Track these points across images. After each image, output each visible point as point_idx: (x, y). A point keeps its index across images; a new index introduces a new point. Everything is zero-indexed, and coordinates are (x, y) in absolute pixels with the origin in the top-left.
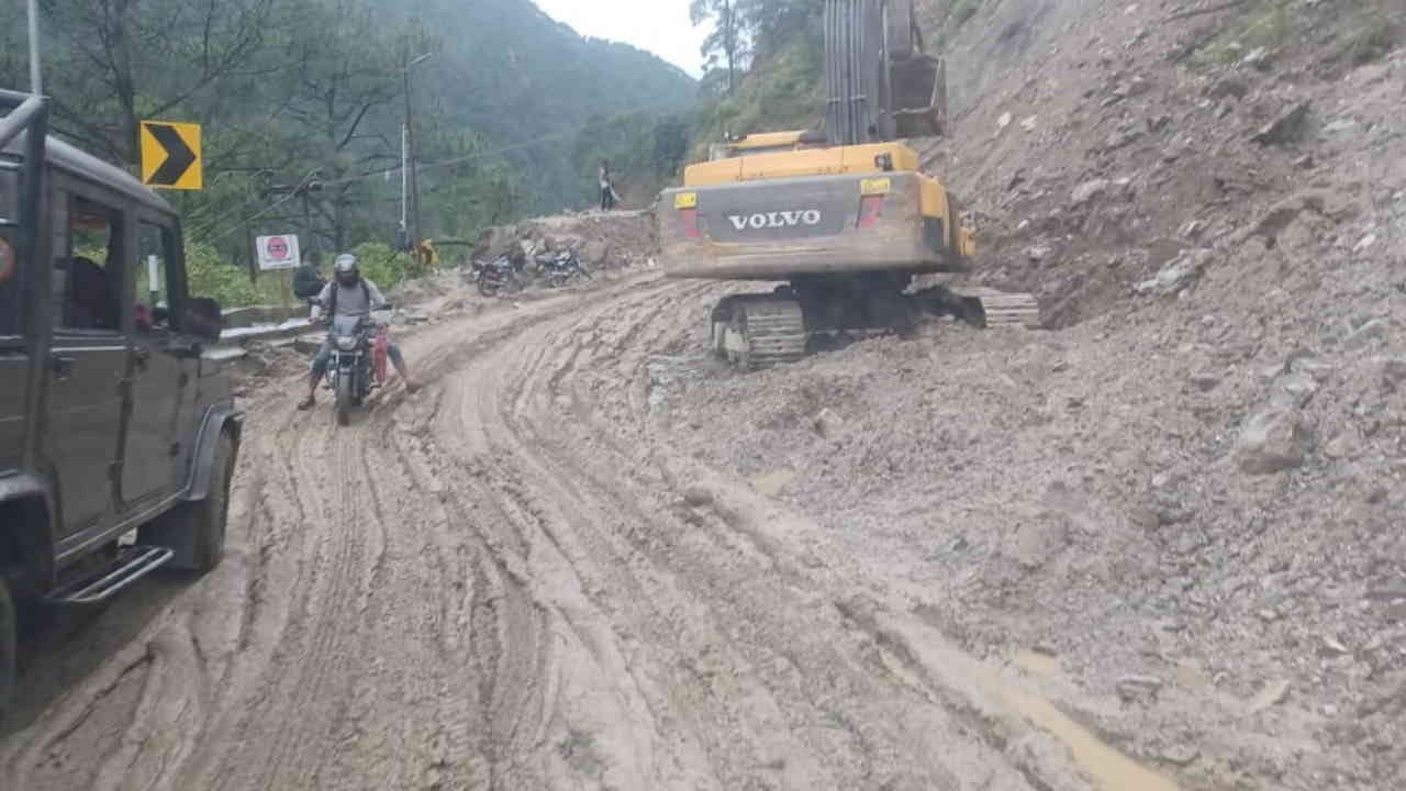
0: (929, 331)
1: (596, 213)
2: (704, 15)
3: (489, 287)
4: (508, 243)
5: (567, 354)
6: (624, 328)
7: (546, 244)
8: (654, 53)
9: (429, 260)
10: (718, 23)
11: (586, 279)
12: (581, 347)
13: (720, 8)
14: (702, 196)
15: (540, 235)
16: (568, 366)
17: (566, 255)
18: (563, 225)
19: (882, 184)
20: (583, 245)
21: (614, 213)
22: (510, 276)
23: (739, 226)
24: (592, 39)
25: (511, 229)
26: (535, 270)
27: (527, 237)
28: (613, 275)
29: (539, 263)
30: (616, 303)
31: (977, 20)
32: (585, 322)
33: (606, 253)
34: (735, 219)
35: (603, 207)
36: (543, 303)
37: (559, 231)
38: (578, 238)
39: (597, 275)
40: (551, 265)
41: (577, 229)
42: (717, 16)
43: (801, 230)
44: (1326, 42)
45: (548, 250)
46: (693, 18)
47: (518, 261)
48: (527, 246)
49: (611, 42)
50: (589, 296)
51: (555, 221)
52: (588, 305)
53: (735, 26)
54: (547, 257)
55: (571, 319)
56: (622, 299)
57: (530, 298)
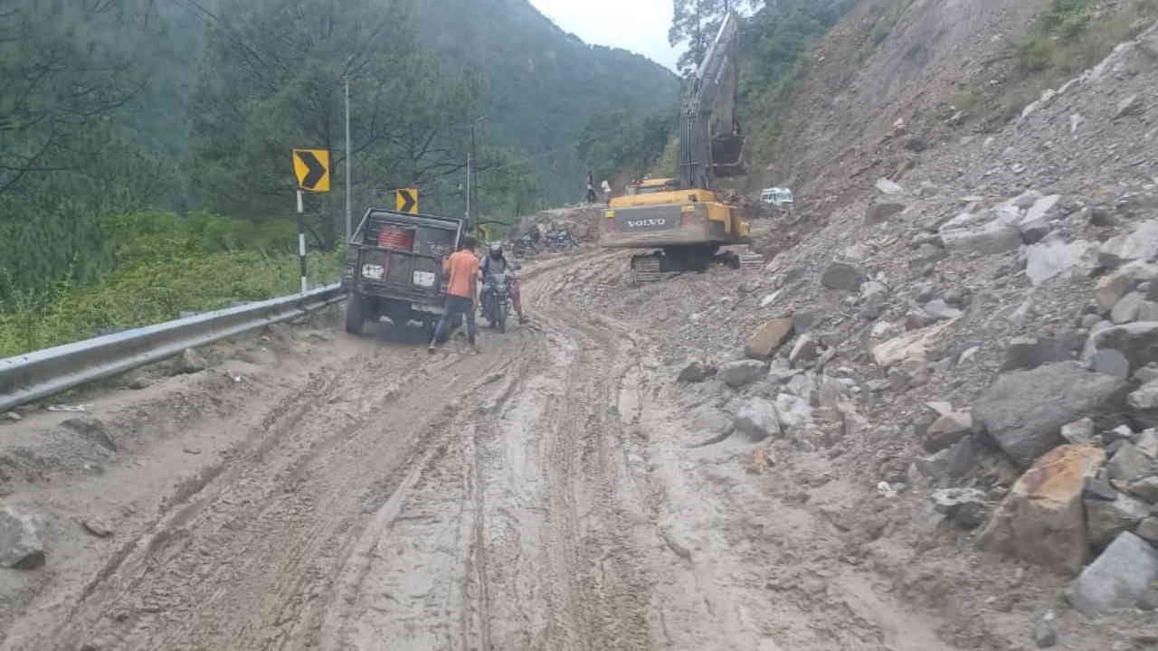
0: (711, 270)
1: (583, 206)
2: (680, 38)
3: (520, 253)
4: (530, 226)
5: (560, 285)
6: (590, 274)
7: (553, 226)
8: (647, 57)
9: (484, 235)
10: (691, 43)
11: (575, 247)
12: (567, 282)
13: (692, 32)
14: (617, 212)
15: (549, 221)
16: (561, 290)
17: (564, 233)
18: (563, 214)
19: (691, 208)
20: (575, 226)
21: (594, 206)
22: (531, 245)
23: (631, 225)
24: (596, 46)
25: (532, 218)
26: (545, 242)
27: (541, 222)
28: (592, 245)
29: (548, 237)
30: (589, 261)
31: (889, 43)
32: (572, 271)
33: (588, 231)
34: (630, 223)
35: (590, 201)
36: (549, 261)
37: (560, 217)
38: (572, 222)
39: (582, 245)
40: (555, 239)
41: (572, 216)
42: (690, 38)
43: (658, 227)
44: (994, 109)
45: (554, 230)
46: (671, 41)
47: (536, 236)
48: (541, 227)
49: (612, 48)
50: (576, 257)
51: (559, 212)
52: (574, 261)
53: (705, 45)
54: (553, 234)
55: (564, 269)
56: (594, 258)
57: (544, 259)
